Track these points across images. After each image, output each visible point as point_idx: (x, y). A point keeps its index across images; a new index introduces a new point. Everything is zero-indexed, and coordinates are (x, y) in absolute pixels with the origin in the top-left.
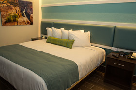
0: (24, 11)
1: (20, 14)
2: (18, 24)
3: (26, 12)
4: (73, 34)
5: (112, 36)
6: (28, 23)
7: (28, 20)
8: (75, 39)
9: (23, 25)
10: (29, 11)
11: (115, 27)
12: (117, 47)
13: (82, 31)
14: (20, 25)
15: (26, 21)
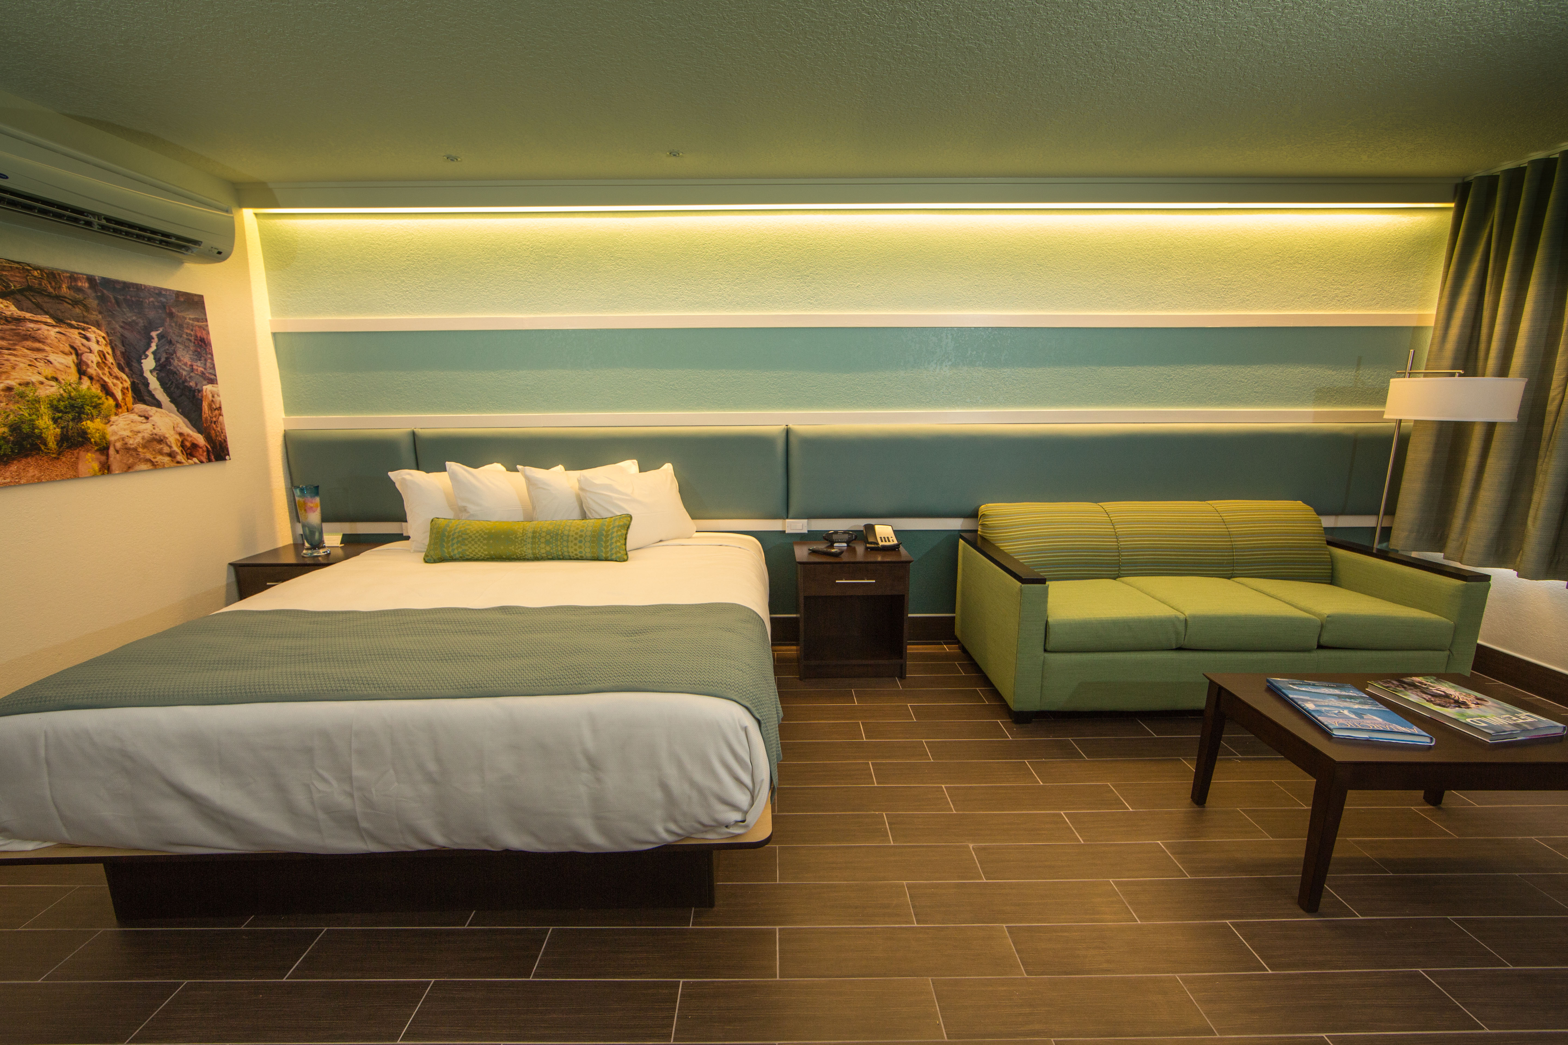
0: (149, 364)
1: (120, 384)
2: (106, 469)
3: (164, 370)
4: (609, 488)
5: (780, 470)
6: (190, 450)
7: (188, 430)
8: (630, 509)
9: (155, 466)
10: (184, 358)
11: (788, 432)
12: (810, 516)
13: (631, 466)
14: (128, 469)
15: (173, 439)
